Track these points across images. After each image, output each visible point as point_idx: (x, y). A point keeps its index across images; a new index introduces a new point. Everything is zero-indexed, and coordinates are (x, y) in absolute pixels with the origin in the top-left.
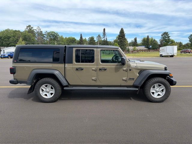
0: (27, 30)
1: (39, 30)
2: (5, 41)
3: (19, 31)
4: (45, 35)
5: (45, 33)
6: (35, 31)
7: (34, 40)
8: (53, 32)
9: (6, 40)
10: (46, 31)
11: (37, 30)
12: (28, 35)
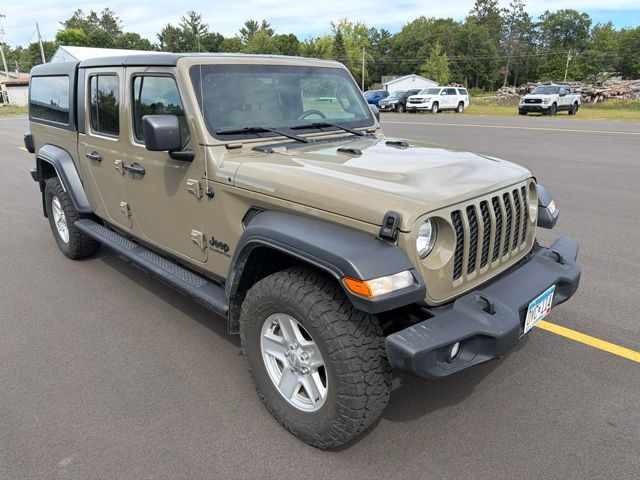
0: (476, 14)
1: (518, 9)
2: (408, 57)
3: (449, 22)
4: (537, 29)
5: (539, 21)
6: (501, 14)
7: (489, 51)
8: (567, 12)
9: (409, 53)
10: (547, 12)
11: (511, 9)
12: (475, 32)
